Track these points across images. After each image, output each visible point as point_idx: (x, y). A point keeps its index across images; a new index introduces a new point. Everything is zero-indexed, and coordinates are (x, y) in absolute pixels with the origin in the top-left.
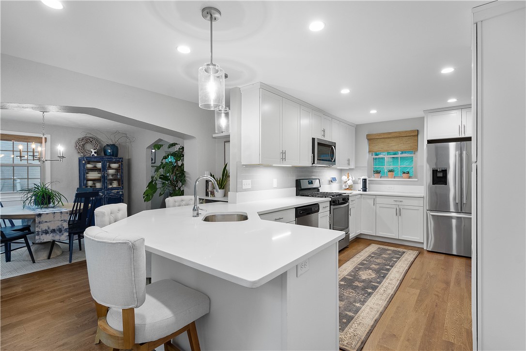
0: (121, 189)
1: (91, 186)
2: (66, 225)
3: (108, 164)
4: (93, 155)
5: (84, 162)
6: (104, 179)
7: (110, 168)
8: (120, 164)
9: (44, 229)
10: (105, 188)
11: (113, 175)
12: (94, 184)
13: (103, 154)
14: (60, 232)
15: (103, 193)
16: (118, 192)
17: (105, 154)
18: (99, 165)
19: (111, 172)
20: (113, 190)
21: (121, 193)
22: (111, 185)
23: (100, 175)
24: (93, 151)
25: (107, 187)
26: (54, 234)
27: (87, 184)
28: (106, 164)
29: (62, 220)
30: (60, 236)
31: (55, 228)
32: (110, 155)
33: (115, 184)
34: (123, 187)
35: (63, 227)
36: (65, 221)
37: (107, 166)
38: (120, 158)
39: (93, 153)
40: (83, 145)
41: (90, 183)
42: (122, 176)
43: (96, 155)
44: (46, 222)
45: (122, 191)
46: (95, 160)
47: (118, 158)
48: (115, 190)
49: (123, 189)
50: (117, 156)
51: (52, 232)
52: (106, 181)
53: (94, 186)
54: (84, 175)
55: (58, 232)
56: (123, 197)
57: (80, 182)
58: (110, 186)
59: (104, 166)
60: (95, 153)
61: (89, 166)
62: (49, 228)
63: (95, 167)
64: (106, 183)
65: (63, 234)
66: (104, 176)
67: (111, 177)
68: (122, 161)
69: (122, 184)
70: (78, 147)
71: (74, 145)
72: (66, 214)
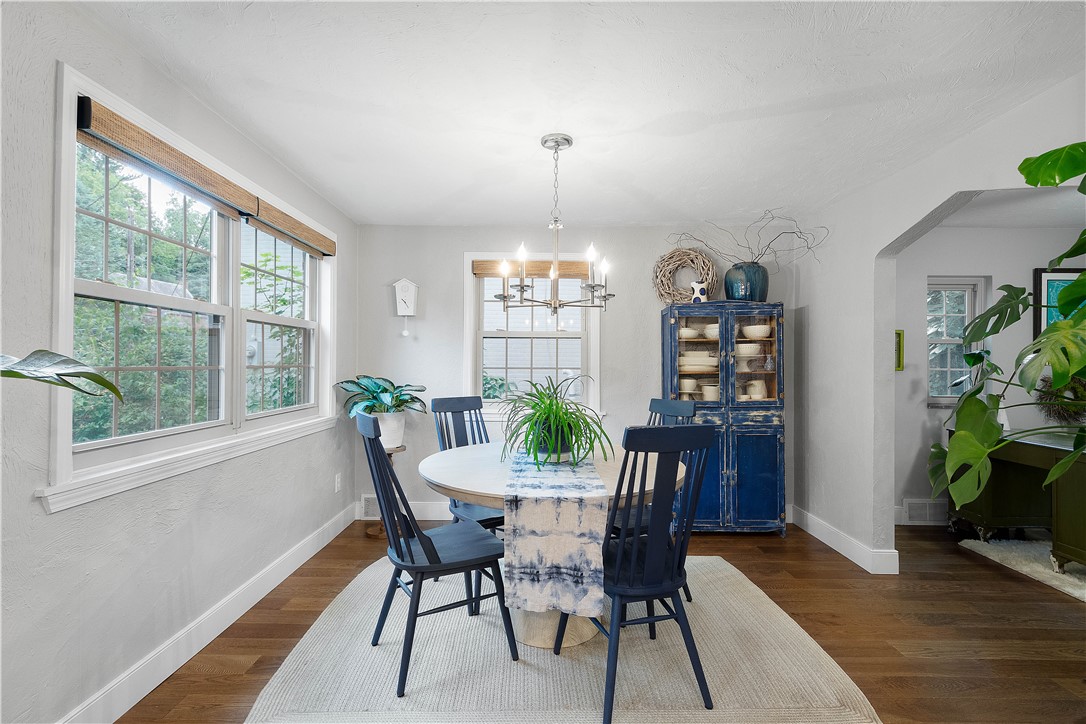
0: (776, 408)
1: (690, 395)
2: (595, 557)
3: (737, 326)
4: (697, 299)
5: (673, 321)
6: (727, 372)
7: (743, 339)
8: (774, 323)
9: (527, 561)
10: (727, 403)
11: (750, 362)
12: (699, 387)
13: (723, 296)
14: (577, 582)
15: (723, 417)
16: (767, 419)
17: (730, 295)
18: (713, 331)
19: (746, 350)
20: (753, 409)
21: (776, 421)
22: (745, 393)
23: (714, 361)
24: (698, 287)
25: (733, 400)
26: (559, 586)
27: (679, 387)
28: (732, 327)
29: (582, 535)
30: (576, 597)
31: (561, 561)
32: (744, 298)
33: (757, 392)
34: (782, 401)
35: (588, 563)
36: (593, 537)
37: (736, 332)
38: (775, 306)
39: (697, 294)
40: (673, 272)
41: (688, 385)
42: (779, 367)
43: (703, 299)
44: (533, 532)
45: (779, 416)
46: (702, 313)
47: (769, 305)
48: (757, 409)
49: (782, 408)
50: (763, 298)
51: (550, 576)
52: (732, 380)
53: (698, 393)
54: (673, 360)
55: (569, 581)
56: (783, 433)
57: (663, 381)
58: (744, 398)
59: (725, 333)
60: (702, 292)
61: (687, 333)
62: (541, 561)
63: (702, 336)
64: (733, 385)
65: (585, 592)
66: (727, 363)
67: (744, 369)
68: (781, 315)
69: (781, 391)
70: (659, 280)
71: (651, 275)
72: (596, 511)
